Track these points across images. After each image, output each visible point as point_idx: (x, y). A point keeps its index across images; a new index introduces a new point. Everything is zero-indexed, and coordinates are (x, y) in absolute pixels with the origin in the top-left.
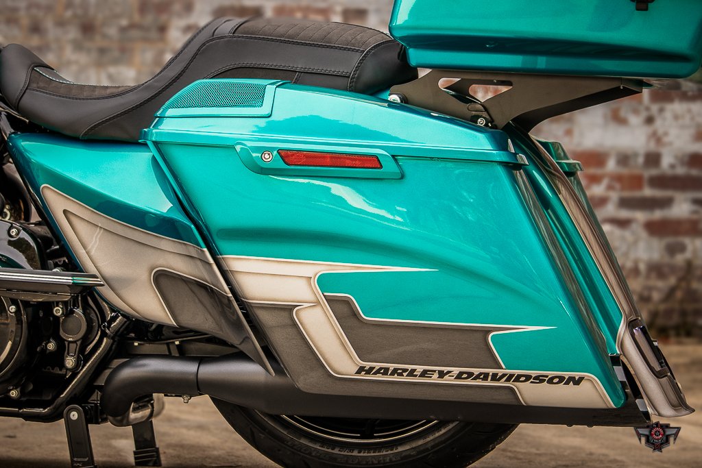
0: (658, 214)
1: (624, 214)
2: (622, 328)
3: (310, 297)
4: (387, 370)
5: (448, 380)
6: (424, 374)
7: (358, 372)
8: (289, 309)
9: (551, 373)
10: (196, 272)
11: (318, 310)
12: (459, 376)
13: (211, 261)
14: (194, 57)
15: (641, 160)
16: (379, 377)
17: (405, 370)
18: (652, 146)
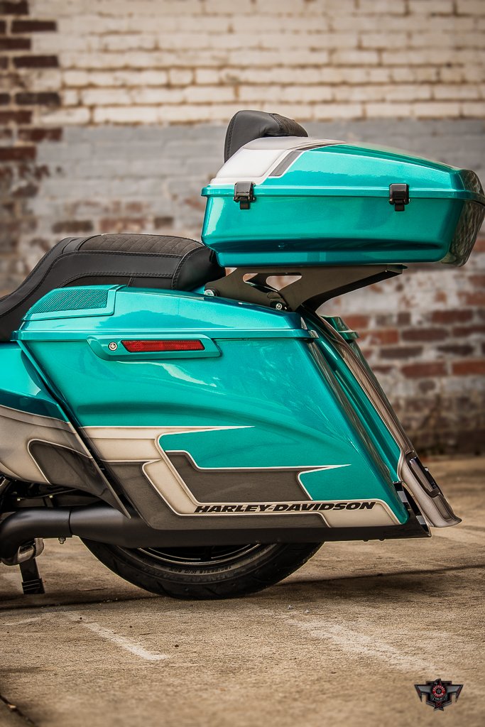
0: (411, 361)
1: (385, 362)
2: (401, 460)
3: (155, 454)
4: (219, 508)
5: (268, 512)
6: (249, 509)
7: (197, 511)
8: (139, 465)
9: (349, 501)
10: (62, 440)
11: (162, 465)
12: (277, 509)
13: (75, 432)
14: (48, 271)
15: (395, 319)
16: (214, 514)
17: (234, 507)
18: (403, 308)
